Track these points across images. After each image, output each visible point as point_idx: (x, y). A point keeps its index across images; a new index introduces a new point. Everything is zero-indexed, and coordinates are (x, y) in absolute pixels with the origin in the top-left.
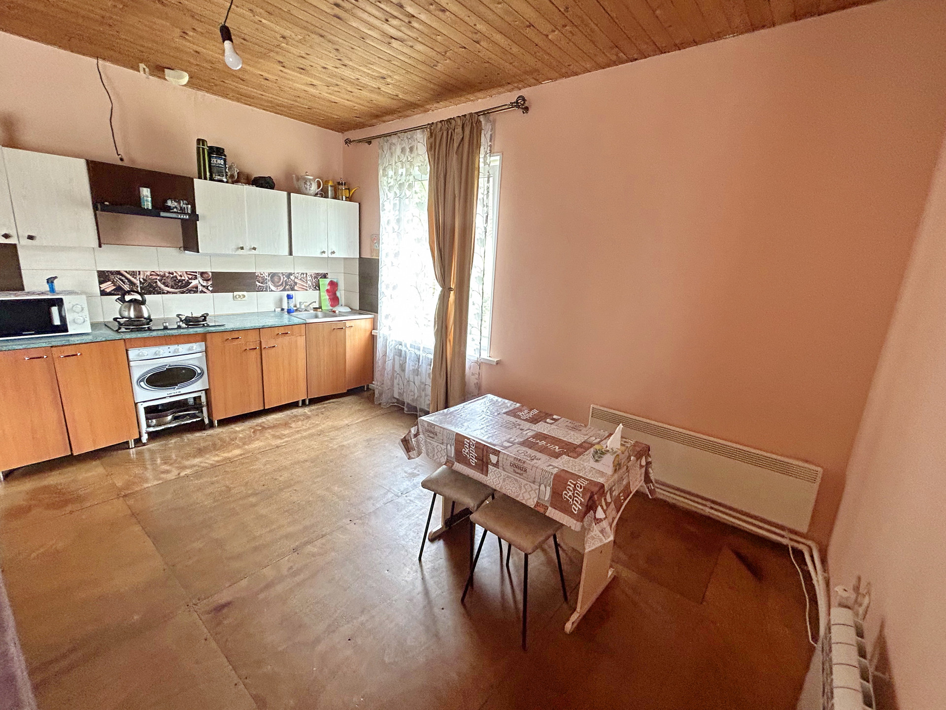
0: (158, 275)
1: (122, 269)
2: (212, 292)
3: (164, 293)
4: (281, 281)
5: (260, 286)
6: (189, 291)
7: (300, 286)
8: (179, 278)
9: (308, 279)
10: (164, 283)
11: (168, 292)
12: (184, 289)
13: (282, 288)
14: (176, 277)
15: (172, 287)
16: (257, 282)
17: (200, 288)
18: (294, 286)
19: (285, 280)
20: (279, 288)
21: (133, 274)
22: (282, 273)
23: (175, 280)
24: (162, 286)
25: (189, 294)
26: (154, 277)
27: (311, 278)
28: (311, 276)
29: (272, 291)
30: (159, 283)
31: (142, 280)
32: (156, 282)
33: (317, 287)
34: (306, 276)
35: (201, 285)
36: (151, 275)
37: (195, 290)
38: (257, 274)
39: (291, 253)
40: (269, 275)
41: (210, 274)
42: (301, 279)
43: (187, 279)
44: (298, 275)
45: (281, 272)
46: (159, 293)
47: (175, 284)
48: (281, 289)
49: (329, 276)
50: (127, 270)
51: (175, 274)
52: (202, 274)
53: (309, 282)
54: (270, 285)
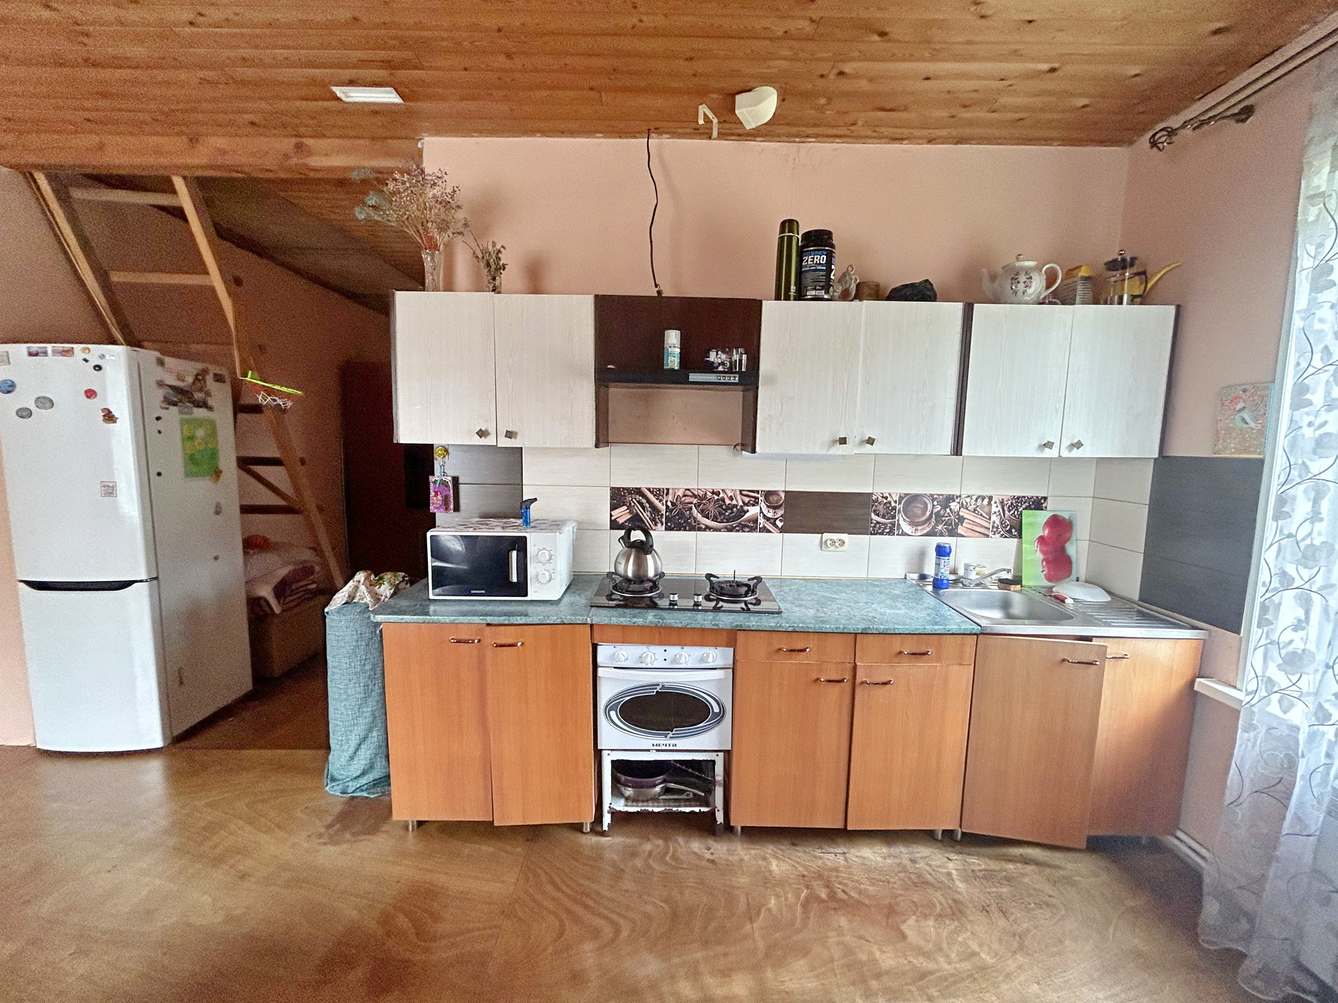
0: (695, 496)
1: (643, 485)
2: (782, 530)
3: (700, 529)
4: (928, 513)
5: (878, 522)
6: (742, 528)
7: (969, 526)
8: (728, 502)
9: (994, 509)
10: (702, 512)
11: (708, 528)
12: (734, 524)
13: (928, 529)
14: (723, 500)
15: (715, 519)
16: (873, 514)
17: (761, 521)
18: (957, 525)
19: (935, 510)
20: (920, 528)
21: (658, 493)
22: (932, 495)
23: (721, 506)
24: (699, 516)
25: (741, 534)
26: (688, 500)
27: (1000, 508)
28: (1002, 502)
29: (904, 534)
30: (694, 511)
31: (669, 504)
32: (691, 508)
33: (1015, 529)
34: (989, 503)
35: (764, 516)
36: (684, 496)
37: (752, 526)
38: (874, 497)
39: (957, 450)
40: (901, 498)
41: (783, 495)
42: (975, 510)
43: (741, 504)
44: (968, 500)
45: (929, 492)
46: (692, 529)
47: (720, 514)
48: (925, 532)
49: (1049, 504)
50: (652, 486)
51: (721, 495)
52: (768, 494)
53: (994, 518)
54: (901, 522)
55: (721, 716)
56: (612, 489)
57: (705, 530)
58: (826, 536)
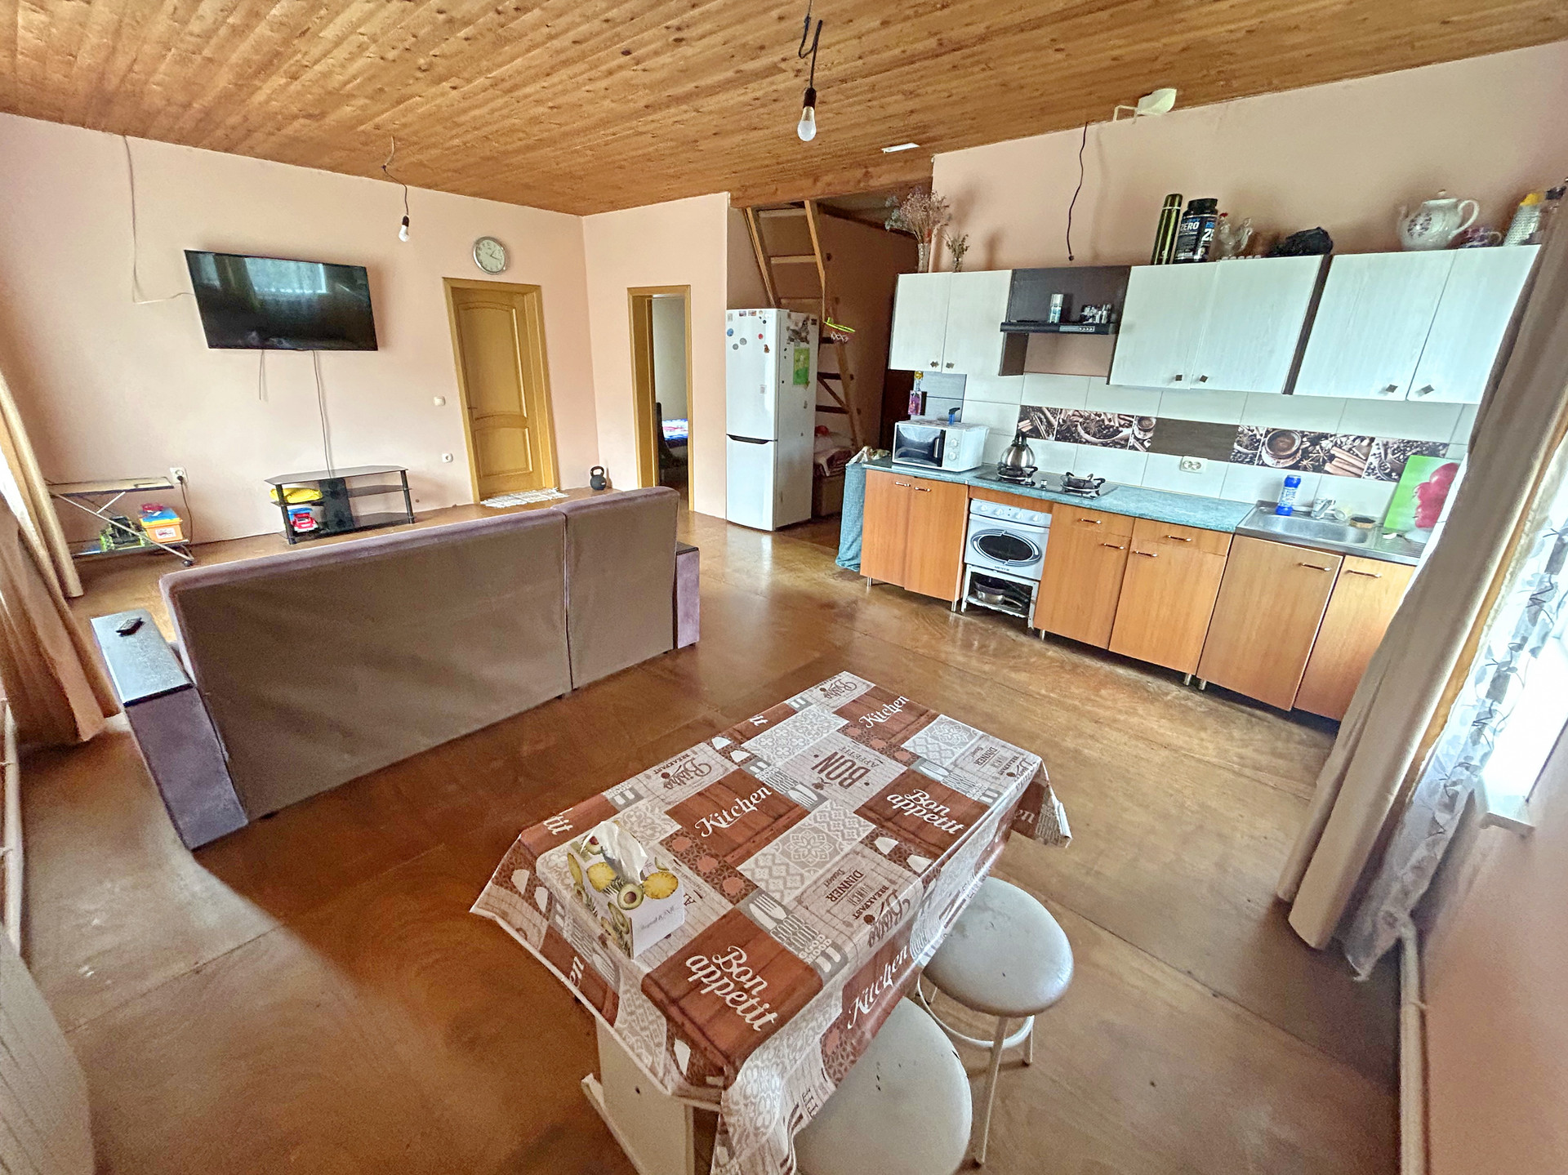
0: (1081, 416)
1: (1043, 405)
2: (1148, 450)
3: (1081, 442)
4: (1294, 449)
5: (1239, 452)
6: (1115, 444)
7: (1340, 465)
8: (1107, 423)
9: (1374, 450)
10: (1085, 429)
11: (1087, 442)
12: (1109, 441)
13: (1291, 463)
14: (1103, 421)
15: (1094, 436)
16: (1235, 444)
17: (1132, 441)
18: (1324, 462)
19: (1303, 446)
20: (1282, 461)
21: (1054, 412)
22: (1302, 432)
23: (1100, 426)
24: (1082, 433)
25: (1113, 449)
26: (1075, 419)
27: (1382, 451)
29: (1264, 464)
30: (1079, 427)
31: (1061, 421)
32: (1076, 426)
33: (1395, 473)
34: (1369, 445)
35: (1135, 437)
36: (1074, 415)
37: (1123, 444)
38: (1240, 429)
39: (1289, 388)
40: (1268, 432)
41: (1154, 421)
42: (1350, 449)
43: (1117, 425)
44: (1344, 439)
45: (1299, 429)
46: (1075, 441)
47: (1099, 431)
48: (1287, 465)
49: (1450, 452)
50: (1050, 406)
51: (1103, 417)
52: (1141, 419)
53: (1371, 459)
54: (1264, 454)
55: (1038, 558)
56: (1022, 406)
57: (1085, 443)
58: (1187, 458)
